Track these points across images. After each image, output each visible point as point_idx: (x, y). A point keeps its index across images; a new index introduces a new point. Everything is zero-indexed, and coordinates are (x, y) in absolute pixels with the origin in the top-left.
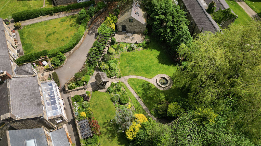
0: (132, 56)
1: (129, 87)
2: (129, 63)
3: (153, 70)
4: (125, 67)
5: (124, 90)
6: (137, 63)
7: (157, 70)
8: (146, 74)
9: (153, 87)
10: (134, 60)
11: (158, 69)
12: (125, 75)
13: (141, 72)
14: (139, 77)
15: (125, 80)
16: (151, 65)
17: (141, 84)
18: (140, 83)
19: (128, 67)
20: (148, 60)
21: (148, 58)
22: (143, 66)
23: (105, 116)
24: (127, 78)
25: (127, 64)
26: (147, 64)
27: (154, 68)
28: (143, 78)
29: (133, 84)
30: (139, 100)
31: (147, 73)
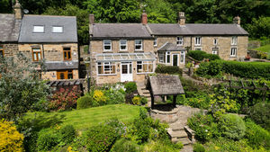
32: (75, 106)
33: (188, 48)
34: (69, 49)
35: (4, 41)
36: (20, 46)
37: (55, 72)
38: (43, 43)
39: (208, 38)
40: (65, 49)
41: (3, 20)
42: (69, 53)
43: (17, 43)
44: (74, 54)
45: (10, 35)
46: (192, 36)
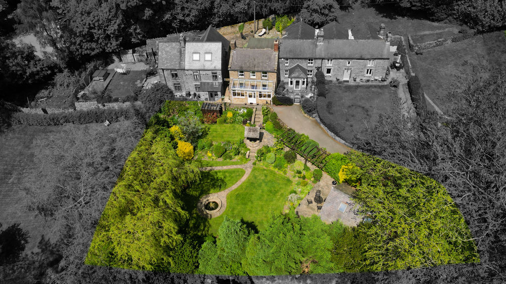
0: (280, 193)
1: (235, 167)
2: (270, 183)
3: (238, 204)
4: (266, 176)
5: (233, 160)
6: (263, 192)
7: (233, 209)
8: (238, 194)
9: (212, 191)
10: (271, 191)
11: (236, 212)
12: (254, 170)
13: (245, 190)
14: (239, 183)
15: (246, 168)
16: (248, 208)
17: (226, 180)
18: (229, 180)
19: (263, 178)
20: (259, 208)
21: (263, 210)
22: (253, 196)
23: (216, 132)
24: (248, 171)
25: (269, 178)
26: (252, 203)
27: (239, 208)
28: (234, 187)
29: (234, 172)
30: (209, 168)
31: (238, 196)
32: (216, 122)
33: (318, 68)
34: (216, 73)
35: (177, 68)
36: (186, 71)
37: (207, 92)
38: (199, 70)
39: (341, 60)
40: (213, 73)
41: (174, 48)
42: (216, 76)
43: (184, 70)
44: (220, 77)
45: (180, 63)
46: (323, 59)
